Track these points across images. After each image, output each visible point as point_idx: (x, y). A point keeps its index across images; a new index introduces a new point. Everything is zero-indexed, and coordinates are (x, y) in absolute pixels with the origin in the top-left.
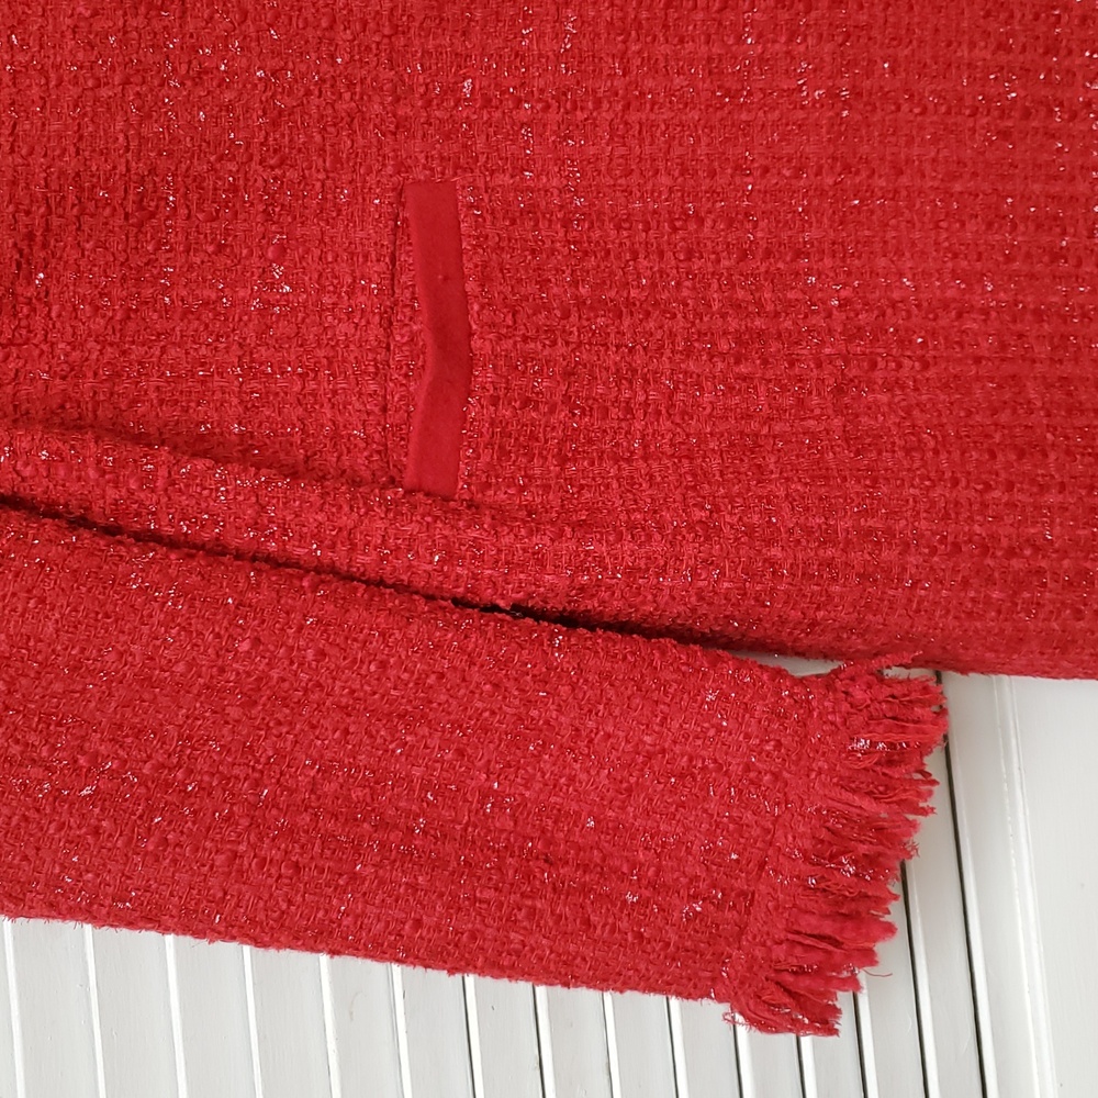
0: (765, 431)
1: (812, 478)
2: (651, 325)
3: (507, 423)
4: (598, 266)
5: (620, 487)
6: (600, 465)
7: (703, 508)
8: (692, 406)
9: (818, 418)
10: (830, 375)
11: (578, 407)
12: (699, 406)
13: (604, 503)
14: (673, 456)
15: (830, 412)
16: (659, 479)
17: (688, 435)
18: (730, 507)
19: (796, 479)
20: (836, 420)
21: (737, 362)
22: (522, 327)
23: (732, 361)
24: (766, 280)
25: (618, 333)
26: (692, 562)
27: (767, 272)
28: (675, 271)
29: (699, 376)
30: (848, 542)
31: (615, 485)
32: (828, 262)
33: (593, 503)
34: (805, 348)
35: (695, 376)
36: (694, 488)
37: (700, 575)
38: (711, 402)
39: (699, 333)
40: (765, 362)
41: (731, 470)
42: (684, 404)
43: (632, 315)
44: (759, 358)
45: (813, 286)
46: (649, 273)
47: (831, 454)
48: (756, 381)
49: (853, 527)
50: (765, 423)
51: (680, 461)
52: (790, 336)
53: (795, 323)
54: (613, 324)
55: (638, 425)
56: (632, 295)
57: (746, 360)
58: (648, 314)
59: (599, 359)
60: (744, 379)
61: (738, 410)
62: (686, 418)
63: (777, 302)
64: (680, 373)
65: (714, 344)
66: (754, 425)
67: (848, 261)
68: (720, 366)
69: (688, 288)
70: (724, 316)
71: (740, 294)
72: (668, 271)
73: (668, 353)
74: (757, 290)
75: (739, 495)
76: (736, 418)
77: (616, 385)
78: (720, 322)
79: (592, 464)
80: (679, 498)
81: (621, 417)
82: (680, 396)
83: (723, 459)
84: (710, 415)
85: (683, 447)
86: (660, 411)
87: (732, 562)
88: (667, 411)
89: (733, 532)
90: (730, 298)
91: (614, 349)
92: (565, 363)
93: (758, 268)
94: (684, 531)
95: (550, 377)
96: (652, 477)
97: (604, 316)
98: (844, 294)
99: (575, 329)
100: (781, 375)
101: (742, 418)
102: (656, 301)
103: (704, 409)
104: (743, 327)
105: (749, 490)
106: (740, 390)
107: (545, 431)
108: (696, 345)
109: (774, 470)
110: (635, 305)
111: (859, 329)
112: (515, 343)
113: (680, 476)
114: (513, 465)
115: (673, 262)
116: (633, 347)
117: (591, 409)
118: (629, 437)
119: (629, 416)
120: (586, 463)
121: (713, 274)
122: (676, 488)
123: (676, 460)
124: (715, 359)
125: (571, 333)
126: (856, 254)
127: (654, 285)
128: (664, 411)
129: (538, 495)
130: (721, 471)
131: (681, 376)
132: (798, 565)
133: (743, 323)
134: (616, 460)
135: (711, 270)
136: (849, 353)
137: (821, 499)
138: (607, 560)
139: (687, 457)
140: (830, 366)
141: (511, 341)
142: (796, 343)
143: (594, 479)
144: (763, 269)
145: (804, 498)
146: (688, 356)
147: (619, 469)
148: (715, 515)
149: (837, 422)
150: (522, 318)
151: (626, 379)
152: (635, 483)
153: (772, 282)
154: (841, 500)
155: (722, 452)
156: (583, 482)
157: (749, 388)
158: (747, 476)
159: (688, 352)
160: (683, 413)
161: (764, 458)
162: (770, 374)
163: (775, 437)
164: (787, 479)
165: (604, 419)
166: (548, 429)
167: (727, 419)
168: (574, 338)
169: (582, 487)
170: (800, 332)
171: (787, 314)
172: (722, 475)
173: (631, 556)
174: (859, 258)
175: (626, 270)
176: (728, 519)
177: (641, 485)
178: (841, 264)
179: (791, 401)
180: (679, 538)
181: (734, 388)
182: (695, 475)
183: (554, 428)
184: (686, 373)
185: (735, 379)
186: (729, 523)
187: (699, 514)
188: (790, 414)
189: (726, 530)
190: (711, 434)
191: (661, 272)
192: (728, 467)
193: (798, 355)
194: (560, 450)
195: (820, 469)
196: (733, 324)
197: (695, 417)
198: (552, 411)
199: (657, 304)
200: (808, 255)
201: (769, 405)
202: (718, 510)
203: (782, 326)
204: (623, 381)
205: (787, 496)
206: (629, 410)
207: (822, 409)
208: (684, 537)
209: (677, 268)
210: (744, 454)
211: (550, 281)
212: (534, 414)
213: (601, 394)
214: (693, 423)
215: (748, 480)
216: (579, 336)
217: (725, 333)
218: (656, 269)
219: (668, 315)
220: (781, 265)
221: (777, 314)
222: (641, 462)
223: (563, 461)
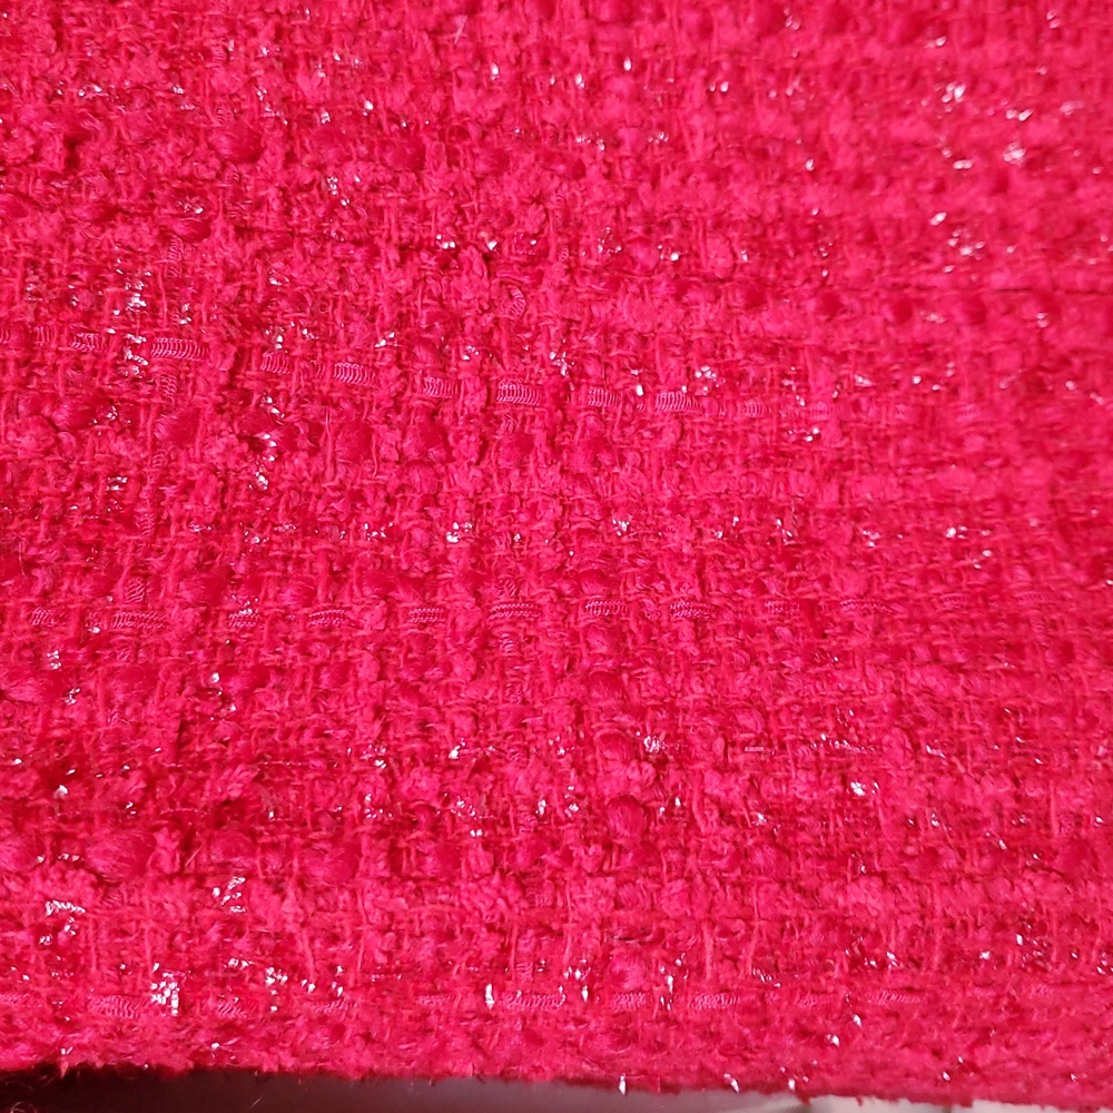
0: (830, 496)
1: (972, 646)
2: (509, 191)
3: (26, 473)
4: (360, 23)
5: (381, 676)
6: (332, 602)
7: (635, 753)
8: (623, 424)
9: (976, 464)
10: (1009, 342)
11: (271, 423)
12: (642, 425)
13: (319, 733)
14: (558, 573)
15: (1010, 445)
16: (508, 648)
17: (607, 511)
18: (719, 743)
19: (922, 653)
20: (1028, 471)
21: (755, 302)
22: (100, 179)
23: (739, 300)
24: (835, 86)
25: (411, 210)
26: (592, 942)
27: (837, 66)
28: (583, 48)
29: (643, 340)
30: (1080, 848)
31: (367, 670)
32: (995, 49)
33: (286, 733)
34: (937, 271)
35: (632, 340)
36: (612, 680)
37: (621, 977)
38: (677, 416)
39: (648, 216)
40: (831, 306)
41: (727, 618)
42: (600, 418)
43: (452, 162)
44: (815, 293)
45: (959, 110)
46: (509, 48)
47: (1022, 573)
48: (805, 356)
49: (1095, 803)
50: (828, 476)
51: (578, 591)
52: (899, 237)
53: (913, 204)
54: (395, 181)
55: (465, 478)
56: (458, 107)
57: (778, 297)
58: (501, 163)
59: (342, 283)
60: (772, 353)
61: (754, 439)
62: (605, 458)
63: (865, 147)
64: (589, 330)
65: (690, 254)
66: (801, 484)
67: (1048, 49)
68: (706, 313)
69: (620, 96)
70: (719, 176)
71: (767, 120)
72: (567, 48)
73: (556, 271)
74: (812, 113)
75: (752, 703)
76: (746, 463)
77: (398, 362)
78: (708, 192)
79: (308, 597)
80: (562, 715)
81: (413, 455)
82: (593, 396)
83: (703, 584)
84: (675, 453)
85: (589, 544)
86: (530, 438)
87: (725, 932)
88: (550, 440)
89: (729, 831)
90: (737, 130)
91: (394, 255)
92: (231, 291)
93: (812, 55)
94: (570, 836)
95: (179, 332)
96: (486, 639)
97: (368, 159)
98: (1037, 133)
99: (272, 192)
100: (875, 342)
101: (765, 461)
102: (530, 127)
103: (657, 433)
104: (773, 209)
105: (781, 685)
106: (758, 382)
107: (157, 496)
108: (640, 253)
109: (857, 621)
110: (463, 133)
111: (1081, 224)
112: (67, 226)
113: (574, 636)
114: (43, 604)
115: (581, 26)
116: (454, 253)
117: (316, 430)
118: (435, 513)
119: (434, 453)
120: (288, 597)
121: (692, 63)
122: (558, 677)
123: (566, 588)
124: (691, 295)
125: (260, 204)
126: (1068, 33)
127: (521, 85)
128: (540, 437)
129: (108, 704)
130: (697, 623)
131: (592, 340)
132: (929, 932)
133: (773, 196)
134: (386, 581)
135: (688, 51)
136: (1056, 288)
137: (999, 716)
138: (302, 946)
139: (599, 577)
140: (1007, 320)
141: (54, 218)
142: (915, 256)
143: (304, 648)
144: (826, 59)
145: (948, 713)
146: (614, 284)
147: (390, 615)
148: (674, 777)
149: (1033, 475)
150: (97, 152)
151: (426, 343)
152: (431, 662)
153: (852, 90)
154: (1059, 721)
155: (702, 561)
156: (269, 658)
157: (784, 375)
158: (775, 638)
159: (617, 272)
160: (598, 444)
161: (826, 580)
162: (843, 338)
163: (857, 516)
164: (898, 653)
165: (354, 459)
166: (169, 491)
167: (721, 466)
168: (269, 219)
169: (260, 676)
170: (924, 227)
171: (890, 182)
172: (699, 638)
173: (383, 931)
174: (1077, 41)
175: (443, 39)
176: (714, 786)
177: (448, 668)
178: (1030, 58)
179: (902, 413)
180: (551, 859)
181: (743, 376)
182: (617, 634)
183: (187, 488)
184: (606, 330)
185: (748, 351)
186: (716, 801)
187: (622, 775)
188: (898, 451)
189: (708, 823)
190: (675, 507)
191: (546, 51)
192: (718, 609)
193: (920, 288)
194: (210, 554)
195: (993, 619)
196: (746, 198)
197: (630, 456)
198: (183, 434)
199: (530, 137)
200: (944, 30)
201: (842, 423)
202: (684, 758)
203: (876, 212)
204: (421, 352)
205: (898, 708)
206: (434, 431)
207: (989, 437)
208: (567, 857)
209: (592, 42)
210: (766, 568)
211: (208, 54)
212: (119, 446)
213: (349, 387)
214: (623, 474)
215: (779, 654)
216: (287, 212)
217: (720, 224)
218: (531, 40)
219: (561, 168)
220: (875, 49)
221: (863, 181)
222: (460, 590)
223: (214, 586)
